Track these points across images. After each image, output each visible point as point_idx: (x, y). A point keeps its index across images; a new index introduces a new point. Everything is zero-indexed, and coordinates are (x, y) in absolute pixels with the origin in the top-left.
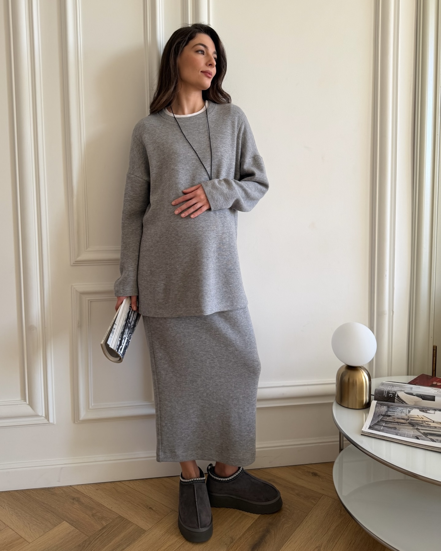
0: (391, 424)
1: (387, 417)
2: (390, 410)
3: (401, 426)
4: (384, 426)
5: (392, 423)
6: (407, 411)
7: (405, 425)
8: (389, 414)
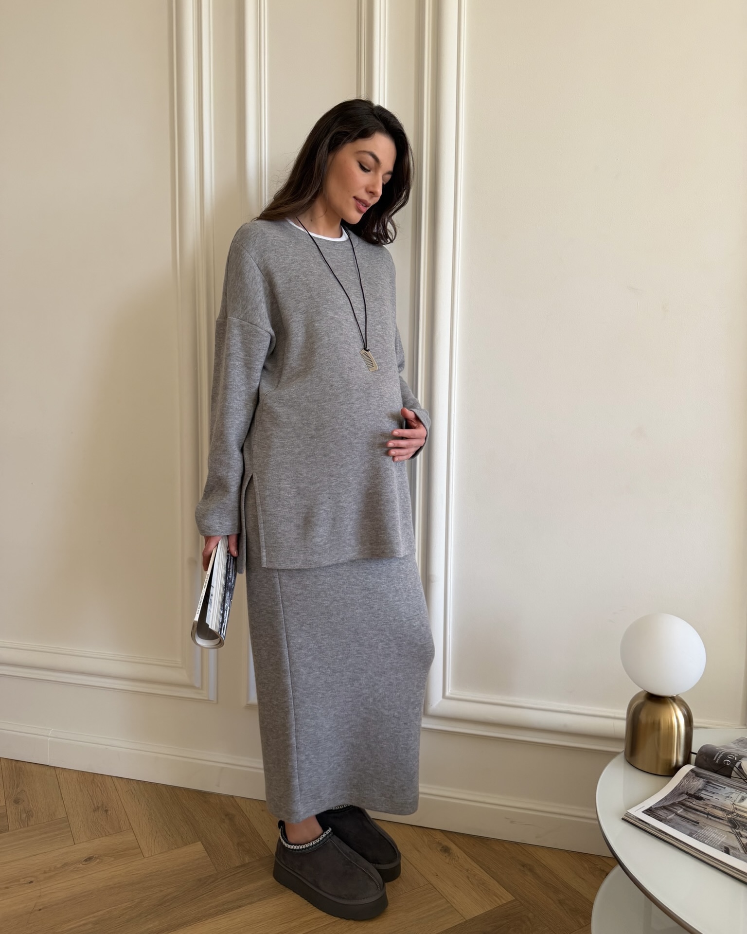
0: (695, 814)
1: (695, 800)
2: (709, 788)
3: (709, 822)
4: (677, 814)
5: (698, 813)
6: (740, 797)
7: (720, 823)
8: (702, 795)
